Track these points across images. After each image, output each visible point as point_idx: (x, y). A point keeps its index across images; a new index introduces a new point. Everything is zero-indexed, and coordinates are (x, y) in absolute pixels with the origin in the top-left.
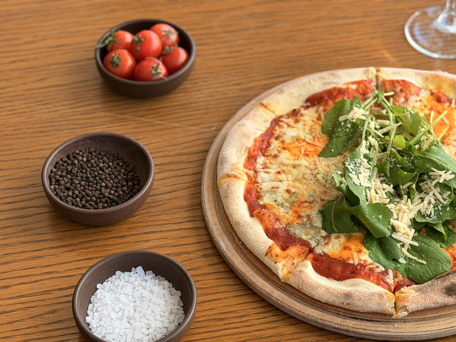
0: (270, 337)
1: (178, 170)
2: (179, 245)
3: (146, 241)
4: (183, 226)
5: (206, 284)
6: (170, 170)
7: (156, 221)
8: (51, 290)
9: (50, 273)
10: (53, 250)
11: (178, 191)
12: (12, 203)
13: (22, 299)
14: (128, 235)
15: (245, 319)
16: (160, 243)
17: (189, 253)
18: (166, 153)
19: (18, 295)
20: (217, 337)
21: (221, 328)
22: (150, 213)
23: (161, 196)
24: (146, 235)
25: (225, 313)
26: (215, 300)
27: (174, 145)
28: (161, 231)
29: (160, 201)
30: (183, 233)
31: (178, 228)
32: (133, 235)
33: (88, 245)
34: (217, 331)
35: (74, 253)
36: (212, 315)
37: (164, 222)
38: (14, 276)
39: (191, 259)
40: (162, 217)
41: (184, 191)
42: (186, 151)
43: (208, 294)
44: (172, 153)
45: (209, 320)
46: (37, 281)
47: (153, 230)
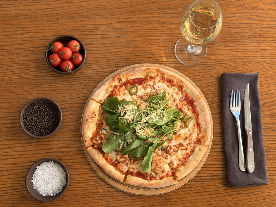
0: (95, 192)
1: (73, 111)
2: (69, 148)
3: (58, 144)
4: (72, 139)
5: (76, 167)
6: (71, 111)
7: (63, 135)
8: (22, 163)
9: (22, 155)
10: (24, 145)
11: (72, 121)
12: (11, 120)
13: (11, 166)
14: (52, 141)
15: (87, 184)
16: (63, 146)
17: (72, 152)
18: (70, 102)
19: (10, 163)
20: (77, 190)
21: (79, 187)
22: (61, 131)
23: (66, 123)
24: (58, 142)
25: (81, 180)
26: (78, 174)
27: (74, 98)
28: (64, 140)
29: (65, 126)
30: (71, 142)
31: (70, 139)
32: (53, 141)
33: (37, 143)
34: (77, 188)
35: (31, 147)
36: (77, 181)
37: (65, 136)
38: (9, 154)
39: (73, 155)
40: (65, 134)
41: (75, 122)
42: (78, 102)
43: (76, 171)
44: (72, 102)
45: (75, 183)
46: (17, 158)
47: (61, 139)
